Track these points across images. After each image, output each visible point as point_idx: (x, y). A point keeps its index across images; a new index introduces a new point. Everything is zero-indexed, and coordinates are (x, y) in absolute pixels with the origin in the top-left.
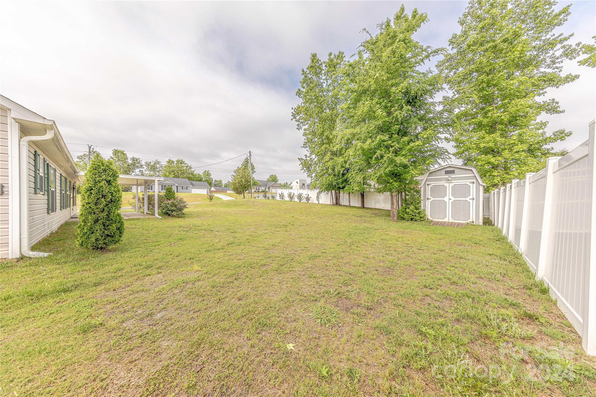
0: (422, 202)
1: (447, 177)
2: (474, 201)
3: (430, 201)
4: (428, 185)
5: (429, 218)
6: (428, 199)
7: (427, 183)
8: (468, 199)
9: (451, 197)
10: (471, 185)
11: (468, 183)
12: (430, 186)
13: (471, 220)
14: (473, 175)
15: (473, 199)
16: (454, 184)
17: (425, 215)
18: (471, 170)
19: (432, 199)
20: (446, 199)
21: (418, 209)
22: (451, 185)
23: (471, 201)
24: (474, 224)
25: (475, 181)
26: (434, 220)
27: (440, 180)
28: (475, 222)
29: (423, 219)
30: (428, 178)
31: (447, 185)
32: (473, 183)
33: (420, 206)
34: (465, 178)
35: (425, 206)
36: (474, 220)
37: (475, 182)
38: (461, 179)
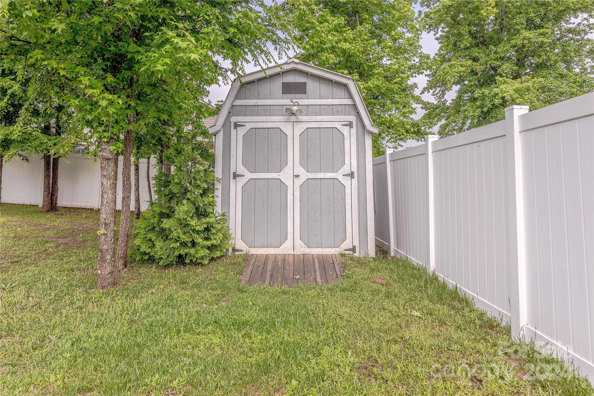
0: (218, 186)
1: (287, 102)
2: (355, 181)
3: (241, 182)
4: (236, 126)
5: (240, 245)
6: (235, 176)
7: (234, 119)
8: (339, 175)
9: (300, 170)
10: (345, 131)
11: (338, 126)
12: (242, 131)
13: (347, 244)
14: (348, 101)
15: (352, 175)
16: (305, 126)
17: (226, 237)
18: (345, 86)
19: (249, 176)
20: (286, 176)
21: (205, 215)
22: (299, 129)
23: (346, 181)
24: (357, 255)
25: (352, 118)
26: (254, 251)
27: (268, 110)
28: (357, 250)
29: (218, 254)
30: (238, 102)
31: (287, 128)
32: (350, 125)
33: (212, 204)
34: (332, 110)
35: (226, 202)
36: (356, 244)
37: (354, 123)
38: (320, 110)
